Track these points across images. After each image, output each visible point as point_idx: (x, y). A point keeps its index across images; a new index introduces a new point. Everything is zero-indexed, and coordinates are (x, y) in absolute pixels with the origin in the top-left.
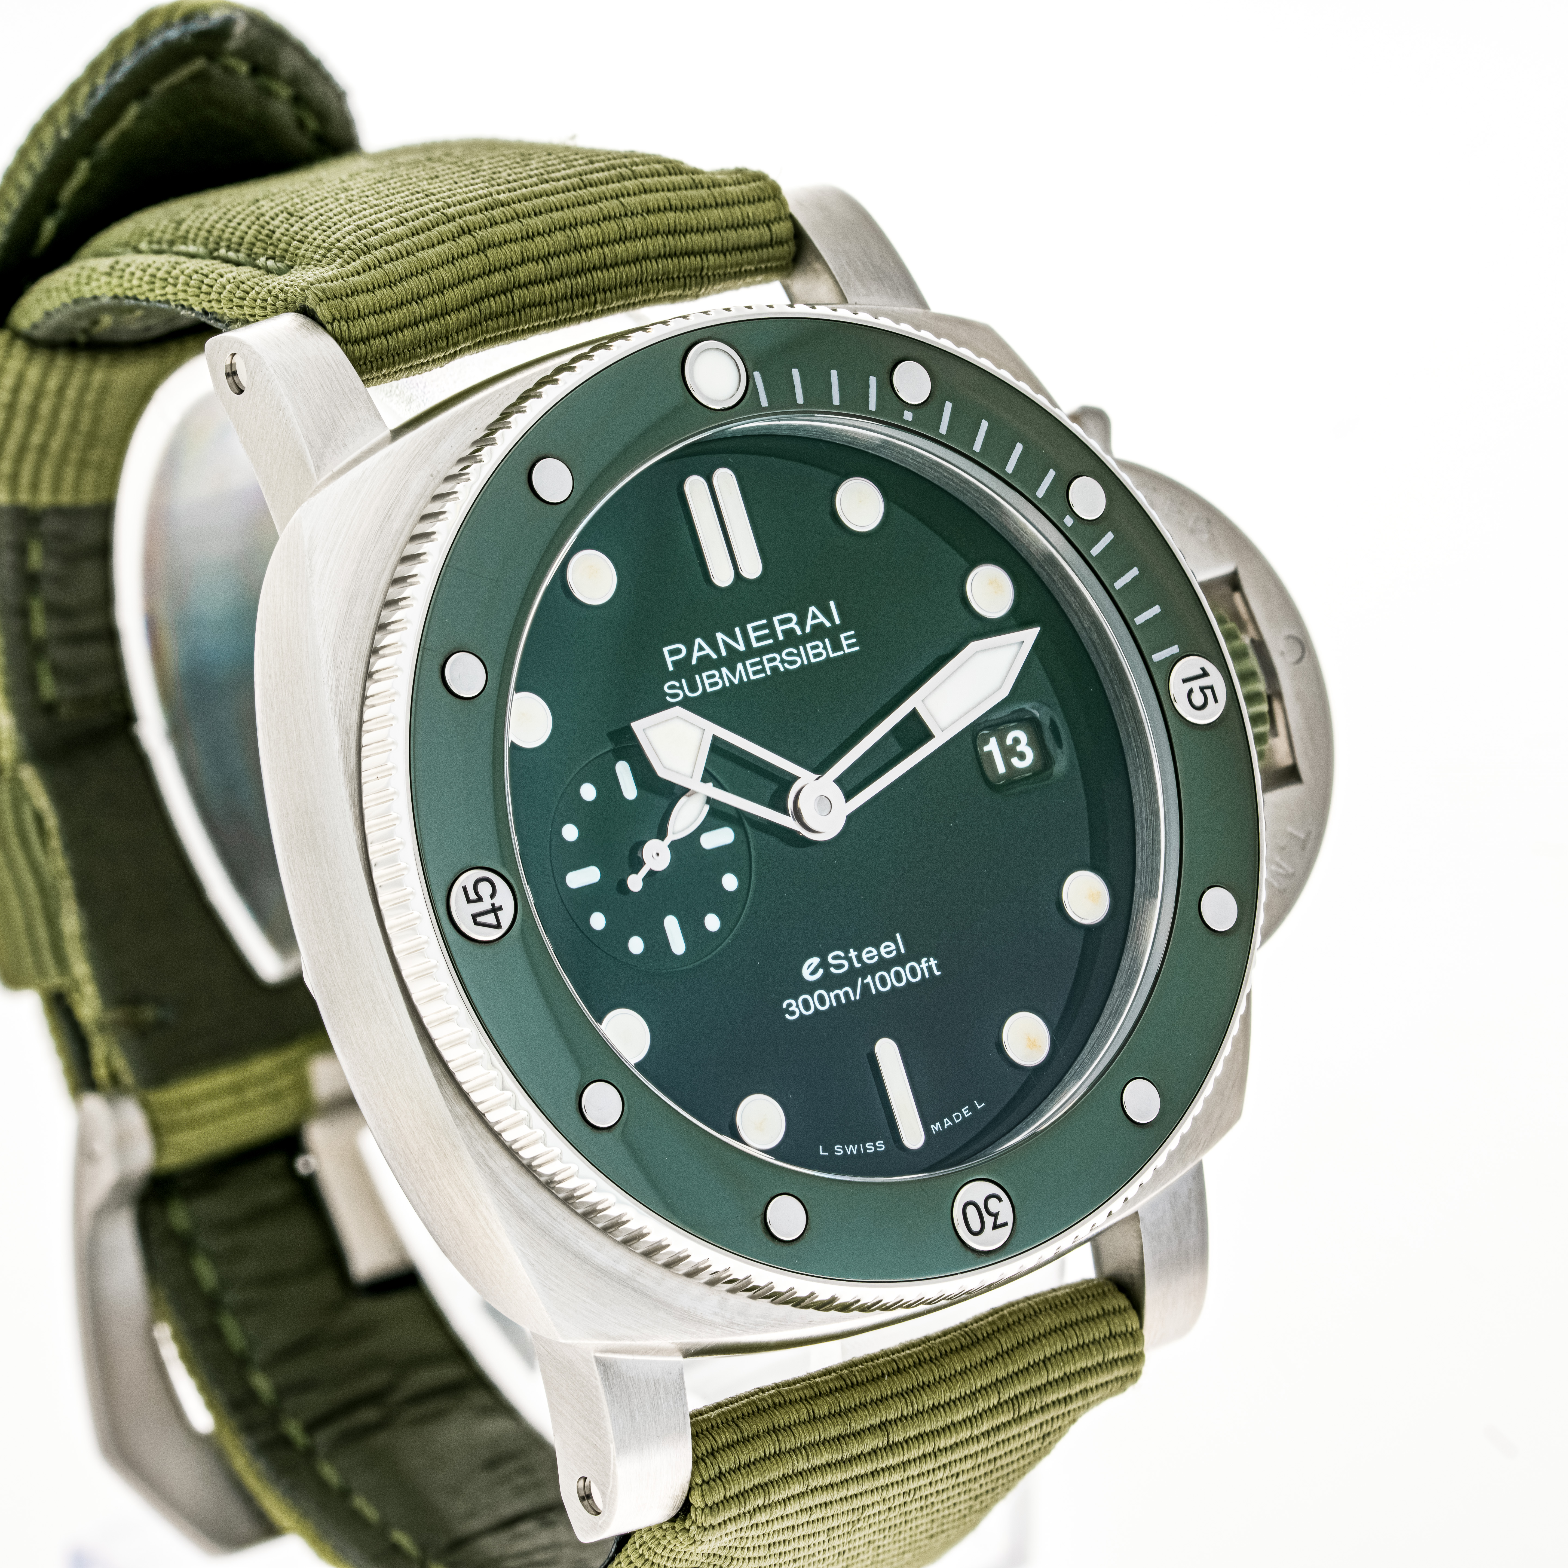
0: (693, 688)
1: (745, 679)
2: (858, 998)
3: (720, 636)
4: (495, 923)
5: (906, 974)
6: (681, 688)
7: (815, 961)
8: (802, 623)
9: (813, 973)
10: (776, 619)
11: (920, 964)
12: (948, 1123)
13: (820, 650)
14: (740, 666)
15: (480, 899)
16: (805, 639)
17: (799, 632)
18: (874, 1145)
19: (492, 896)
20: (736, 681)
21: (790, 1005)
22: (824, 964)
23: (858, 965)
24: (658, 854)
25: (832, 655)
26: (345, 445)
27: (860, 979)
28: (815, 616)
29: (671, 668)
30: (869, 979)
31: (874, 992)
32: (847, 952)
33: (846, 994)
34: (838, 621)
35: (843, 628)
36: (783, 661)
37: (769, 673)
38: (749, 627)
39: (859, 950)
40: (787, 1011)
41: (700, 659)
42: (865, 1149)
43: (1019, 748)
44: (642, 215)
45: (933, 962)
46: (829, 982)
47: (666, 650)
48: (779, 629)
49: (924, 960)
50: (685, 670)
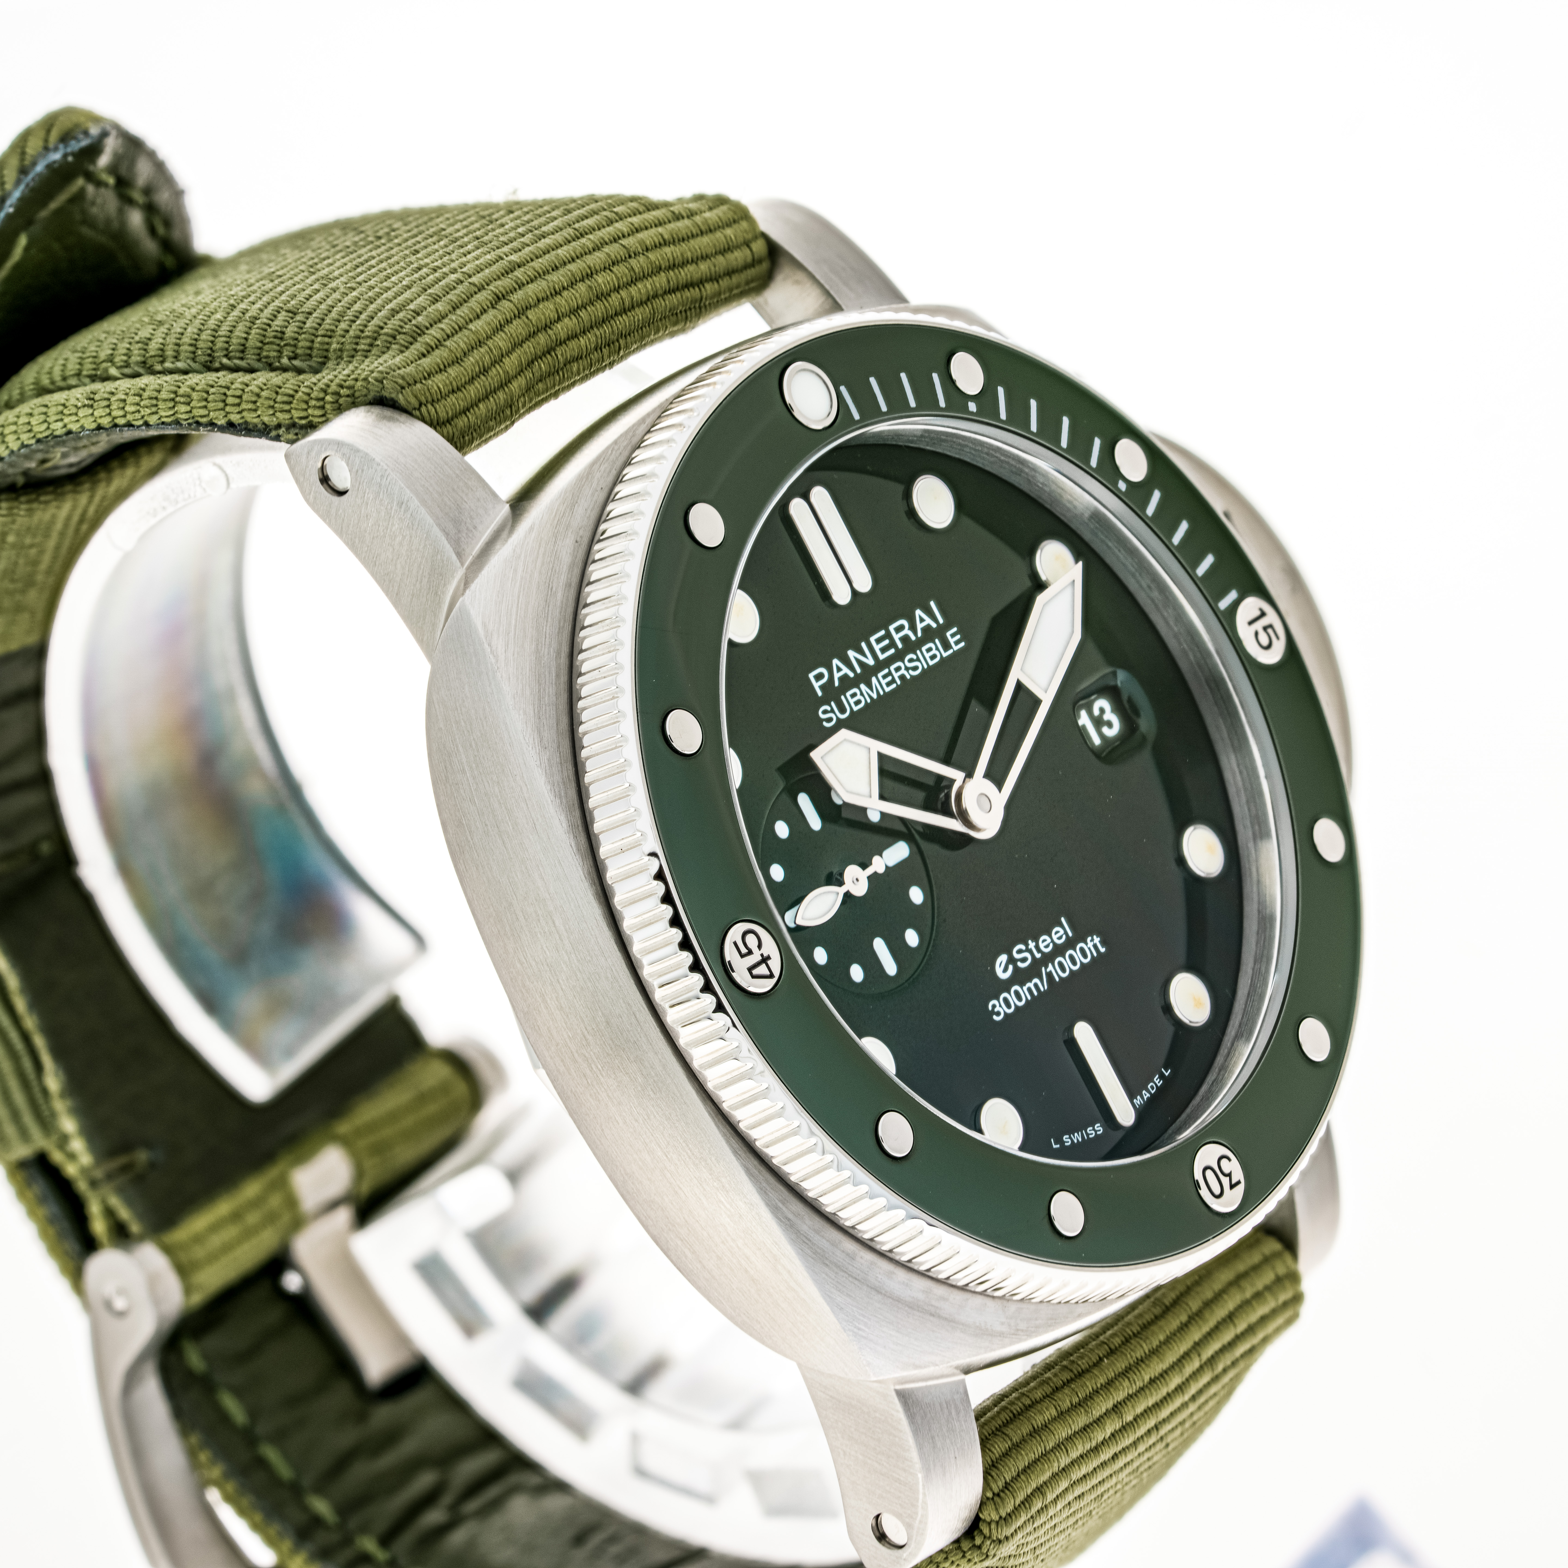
0: (842, 710)
1: (882, 693)
2: (1046, 987)
3: (851, 654)
4: (768, 973)
5: (1078, 956)
6: (832, 711)
7: (1003, 958)
8: (913, 628)
9: (1005, 970)
10: (892, 628)
11: (1086, 944)
12: (1146, 1095)
13: (934, 651)
14: (874, 680)
15: (750, 952)
16: (920, 643)
17: (913, 637)
18: (1094, 1129)
19: (760, 946)
20: (875, 696)
21: (994, 1006)
22: (1011, 960)
23: (1038, 956)
24: (857, 880)
25: (945, 655)
26: (475, 528)
27: (1043, 969)
28: (922, 619)
29: (820, 693)
30: (1050, 968)
31: (1057, 979)
32: (1027, 945)
33: (1036, 985)
34: (941, 621)
35: (947, 626)
36: (907, 669)
37: (899, 682)
38: (873, 639)
39: (1036, 940)
40: (993, 1012)
41: (840, 679)
42: (1088, 1135)
43: (1106, 717)
44: (643, 254)
45: (1097, 940)
46: (1020, 977)
47: (811, 676)
48: (897, 637)
49: (1089, 939)
50: (832, 693)
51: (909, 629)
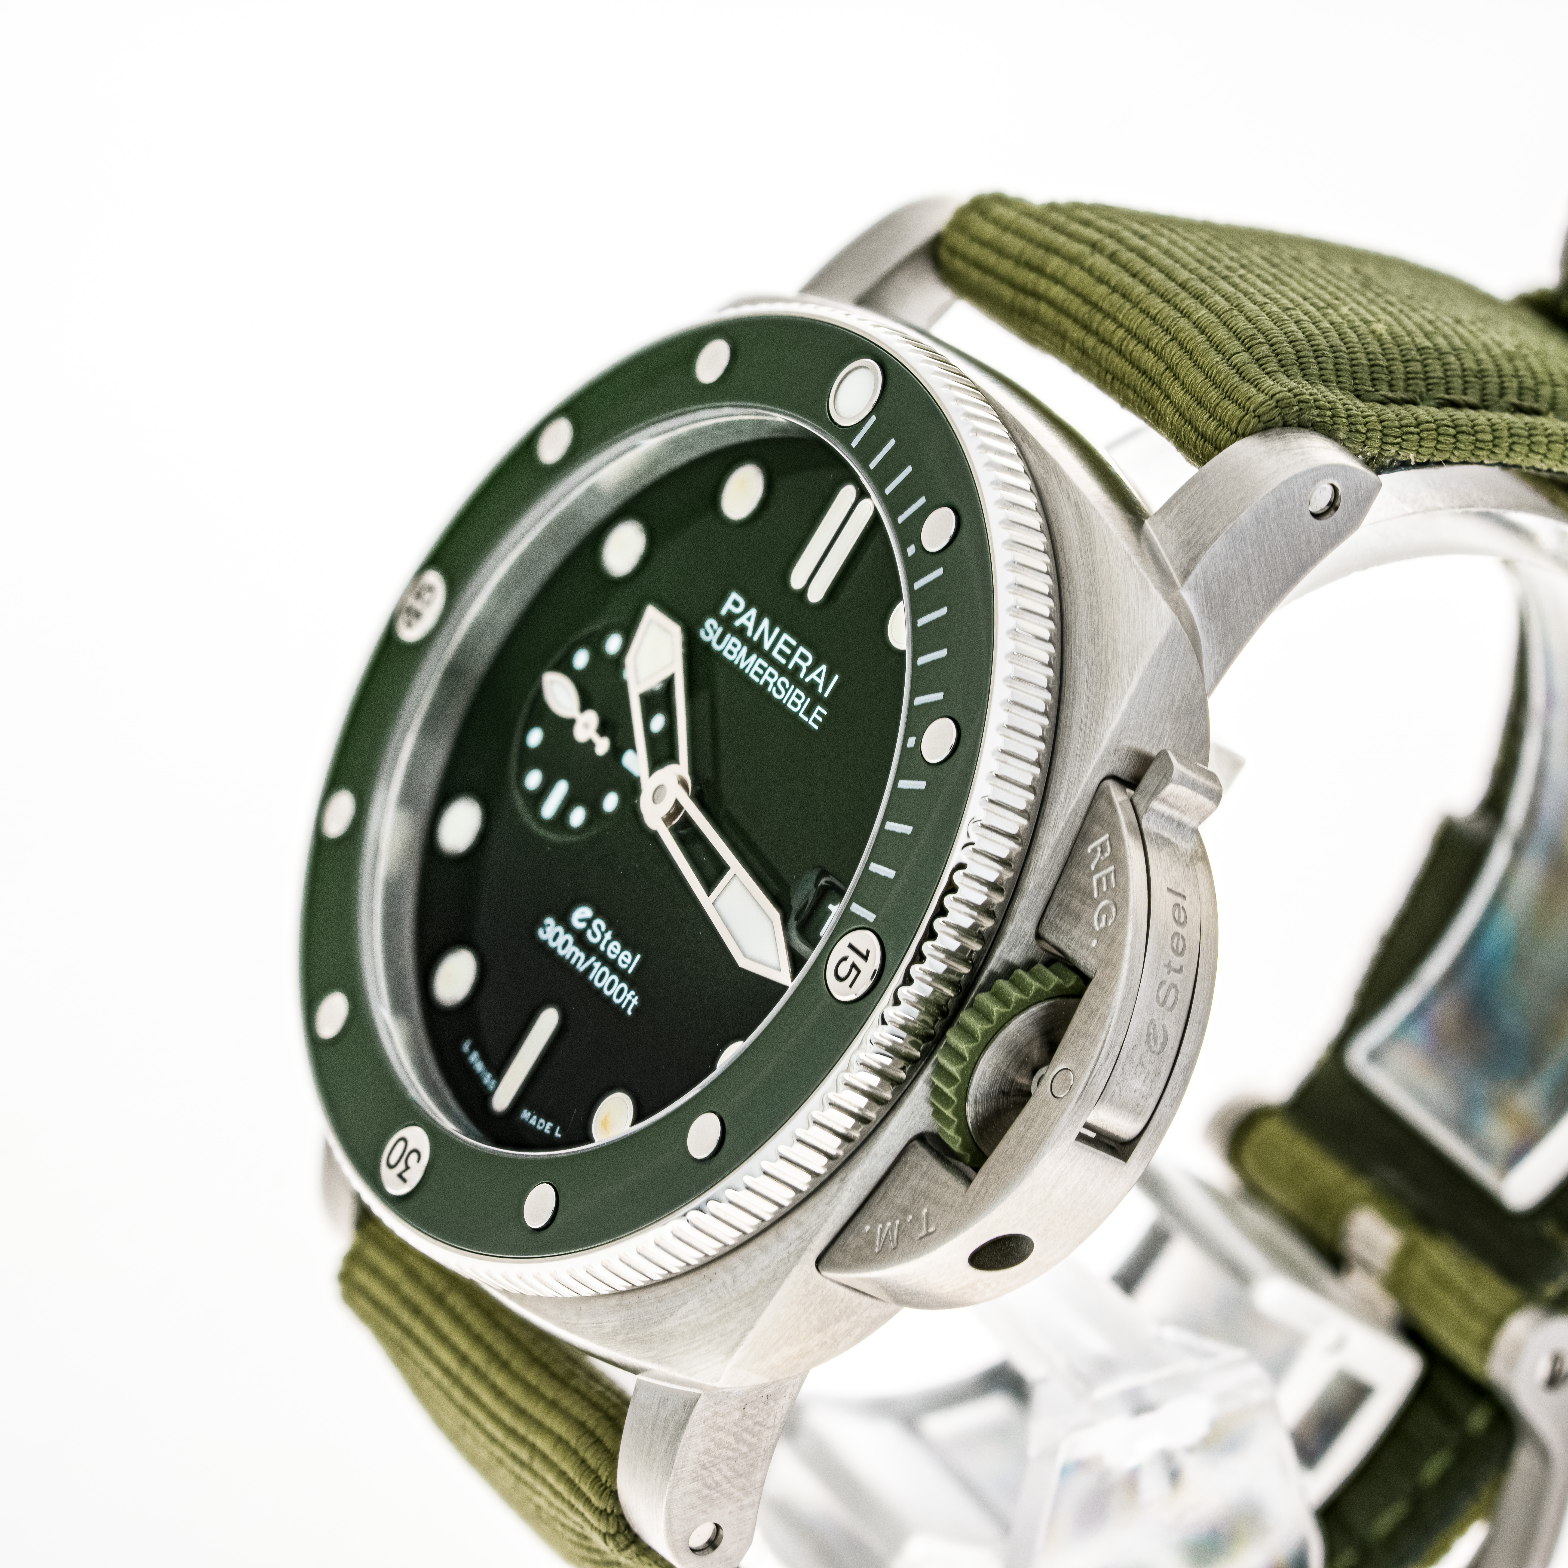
0: (719, 641)
1: (747, 671)
2: (581, 969)
3: (765, 623)
5: (616, 989)
6: (715, 633)
7: (588, 913)
8: (810, 670)
9: (581, 920)
10: (801, 650)
11: (628, 992)
12: (533, 1120)
13: (799, 702)
14: (753, 657)
16: (800, 684)
17: (802, 675)
20: (742, 666)
21: (549, 925)
22: (589, 922)
23: (602, 946)
25: (801, 715)
27: (594, 959)
28: (819, 675)
29: (724, 612)
30: (597, 965)
31: (591, 977)
32: (606, 931)
33: (579, 959)
34: (826, 695)
35: (825, 703)
36: (775, 684)
37: (761, 682)
38: (784, 637)
39: (615, 937)
40: (544, 926)
41: (741, 625)
45: (635, 1001)
46: (580, 939)
47: (734, 596)
48: (796, 659)
49: (633, 993)
50: (727, 622)
51: (807, 667)
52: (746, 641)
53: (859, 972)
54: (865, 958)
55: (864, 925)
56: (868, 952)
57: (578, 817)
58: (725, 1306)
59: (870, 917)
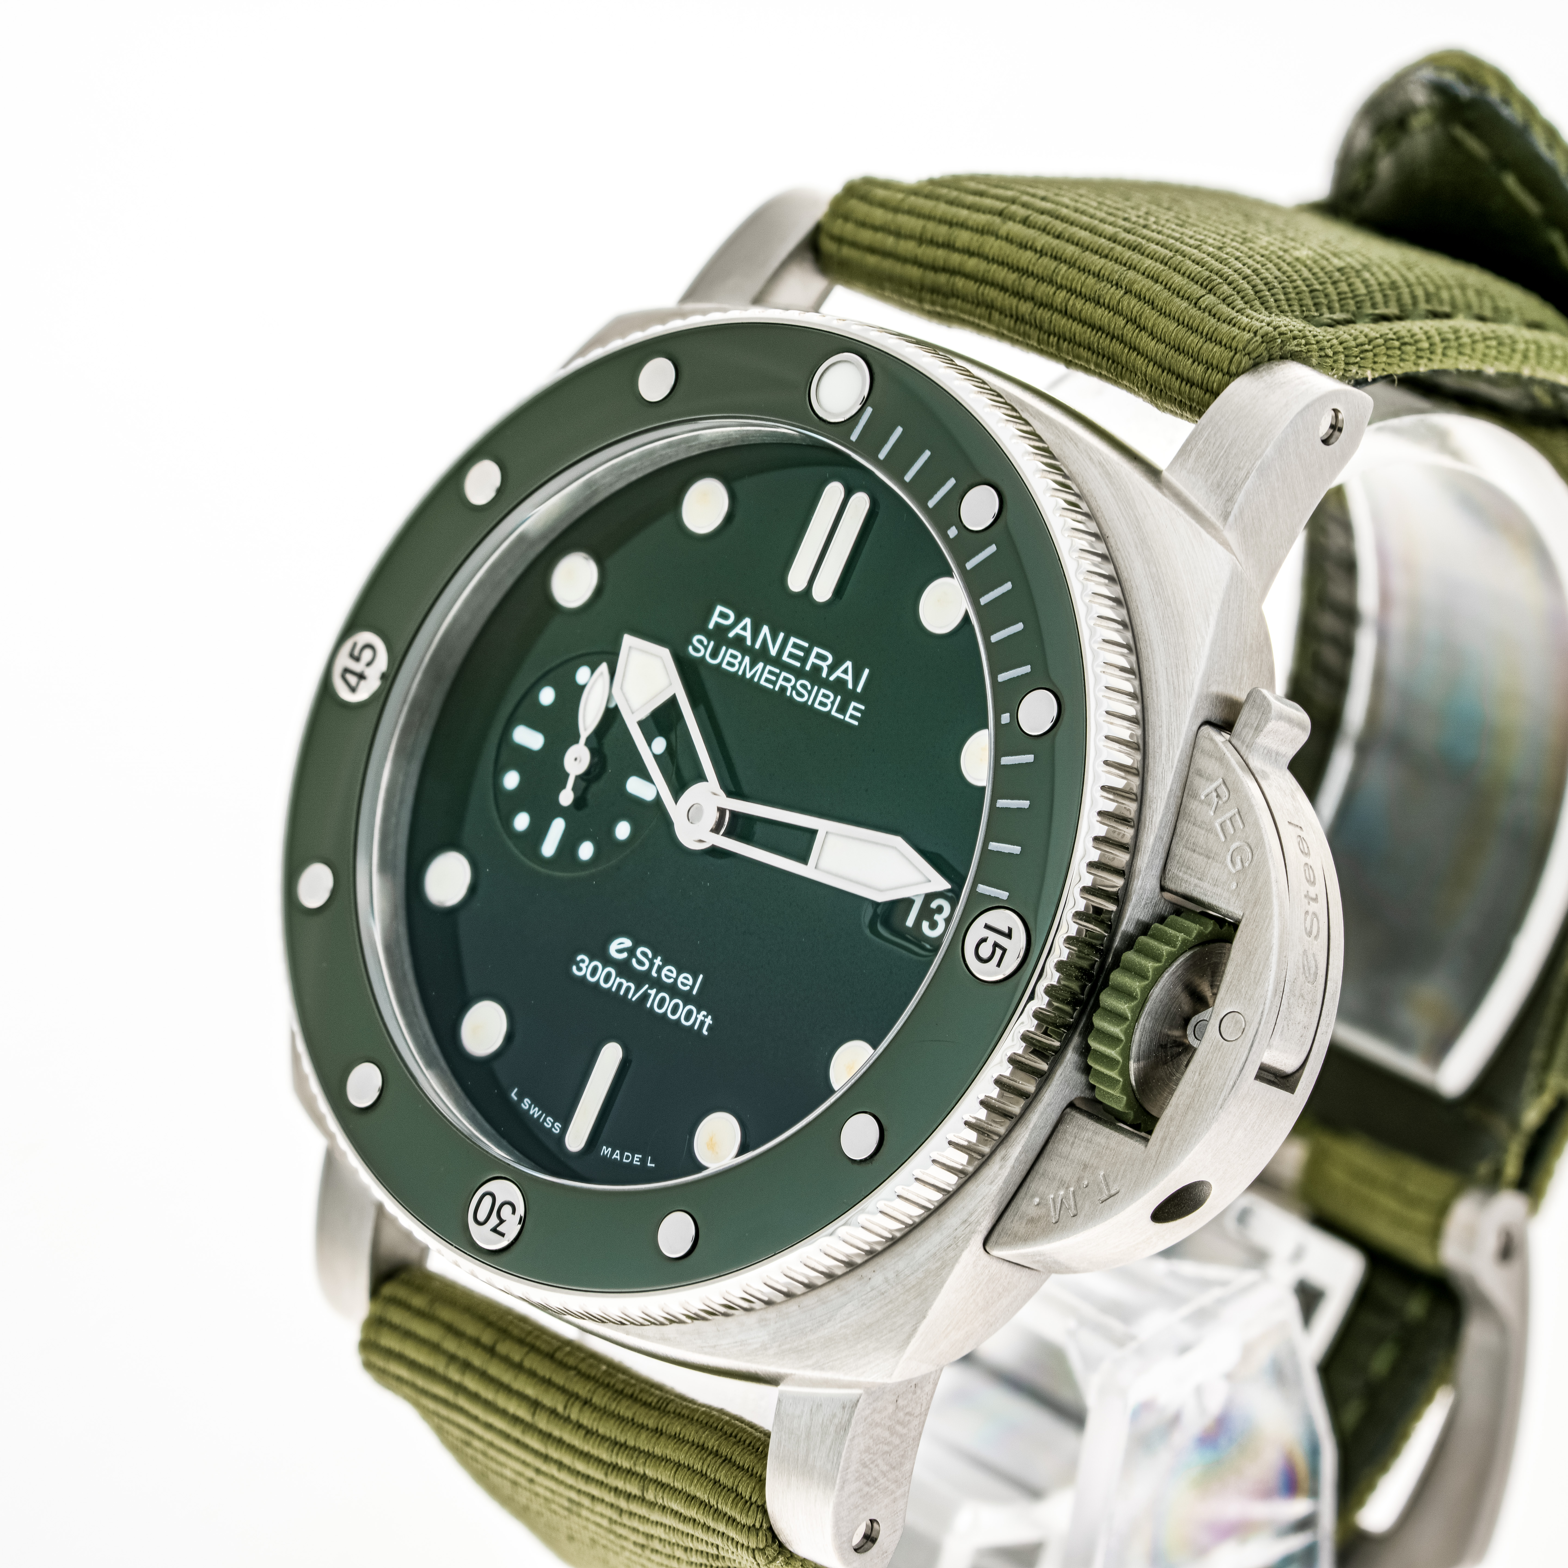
0: (714, 655)
1: (756, 679)
2: (634, 999)
3: (765, 630)
4: (354, 687)
5: (682, 1012)
6: (706, 648)
7: (628, 943)
8: (832, 669)
9: (620, 951)
10: (816, 650)
11: (698, 1013)
12: (617, 1156)
13: (828, 702)
14: (761, 665)
16: (824, 684)
17: (824, 675)
18: (553, 1124)
20: (748, 675)
21: (583, 961)
22: (631, 952)
23: (653, 973)
24: (576, 759)
25: (833, 713)
27: (647, 986)
28: (845, 672)
29: (711, 626)
30: (653, 992)
31: (648, 1005)
32: (654, 957)
33: (628, 989)
34: (859, 690)
35: (859, 698)
36: (794, 688)
37: (777, 689)
38: (793, 640)
39: (666, 962)
40: (577, 964)
41: (737, 635)
42: (545, 1120)
43: (937, 917)
45: (708, 1021)
46: (624, 969)
47: (719, 608)
48: (812, 659)
49: (704, 1013)
50: (720, 636)
51: (828, 666)
52: (745, 650)
53: (1004, 950)
54: (1009, 935)
55: (998, 905)
56: (1010, 930)
57: (586, 851)
58: (891, 1302)
59: (1004, 895)
